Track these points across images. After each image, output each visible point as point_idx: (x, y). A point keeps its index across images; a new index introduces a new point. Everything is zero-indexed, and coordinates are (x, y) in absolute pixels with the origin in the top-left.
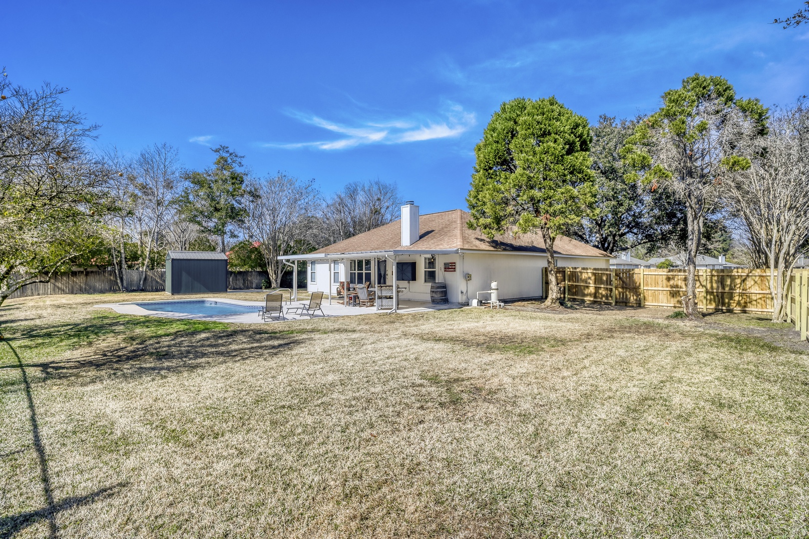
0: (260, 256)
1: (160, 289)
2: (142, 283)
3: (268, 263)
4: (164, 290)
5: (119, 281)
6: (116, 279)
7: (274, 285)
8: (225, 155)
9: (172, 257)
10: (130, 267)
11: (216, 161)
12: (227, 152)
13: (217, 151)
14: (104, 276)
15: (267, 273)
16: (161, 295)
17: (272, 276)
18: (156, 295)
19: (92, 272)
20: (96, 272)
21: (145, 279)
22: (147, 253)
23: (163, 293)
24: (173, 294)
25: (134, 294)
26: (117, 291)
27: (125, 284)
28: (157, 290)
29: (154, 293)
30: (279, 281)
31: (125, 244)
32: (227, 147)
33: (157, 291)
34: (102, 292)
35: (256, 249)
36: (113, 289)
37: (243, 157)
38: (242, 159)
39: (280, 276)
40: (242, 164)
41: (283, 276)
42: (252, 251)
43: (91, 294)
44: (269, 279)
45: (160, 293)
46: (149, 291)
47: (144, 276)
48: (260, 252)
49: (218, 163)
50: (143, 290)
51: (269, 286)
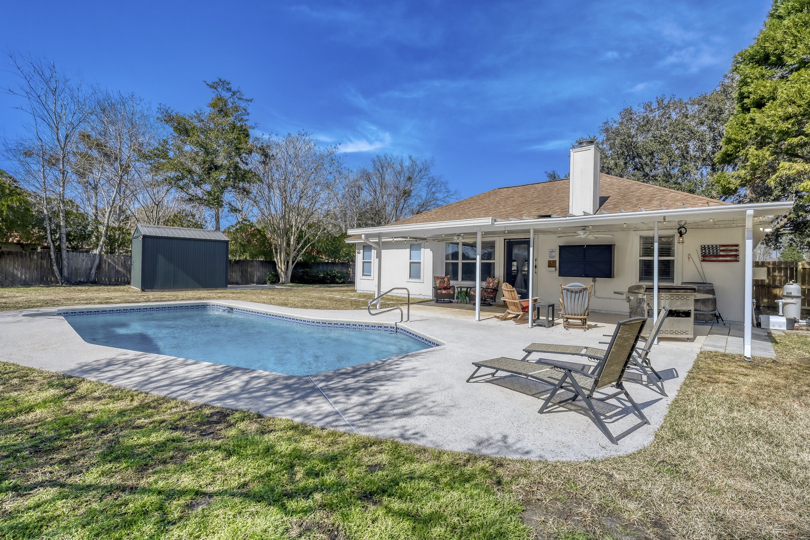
0: (264, 240)
1: (123, 280)
2: (93, 271)
3: (276, 249)
4: (129, 283)
5: (55, 268)
6: (52, 266)
7: (282, 279)
8: (226, 95)
9: (143, 233)
10: (75, 249)
11: (210, 102)
12: (229, 90)
13: (214, 86)
14: (31, 260)
15: (274, 264)
16: (123, 291)
17: (281, 267)
18: (115, 291)
19: (9, 253)
20: (17, 253)
21: (99, 267)
22: (102, 229)
23: (126, 287)
24: (143, 290)
25: (80, 288)
26: (52, 282)
27: (66, 273)
28: (117, 283)
29: (113, 288)
30: (290, 273)
31: (67, 214)
32: (228, 84)
33: (117, 285)
34: (26, 284)
35: (259, 231)
36: (45, 280)
37: (251, 101)
38: (249, 103)
39: (291, 267)
40: (248, 111)
41: (295, 268)
42: (253, 235)
43: (8, 286)
44: (276, 270)
45: (122, 287)
46: (105, 285)
47: (97, 262)
48: (264, 236)
49: (214, 106)
50: (95, 283)
51: (275, 280)
